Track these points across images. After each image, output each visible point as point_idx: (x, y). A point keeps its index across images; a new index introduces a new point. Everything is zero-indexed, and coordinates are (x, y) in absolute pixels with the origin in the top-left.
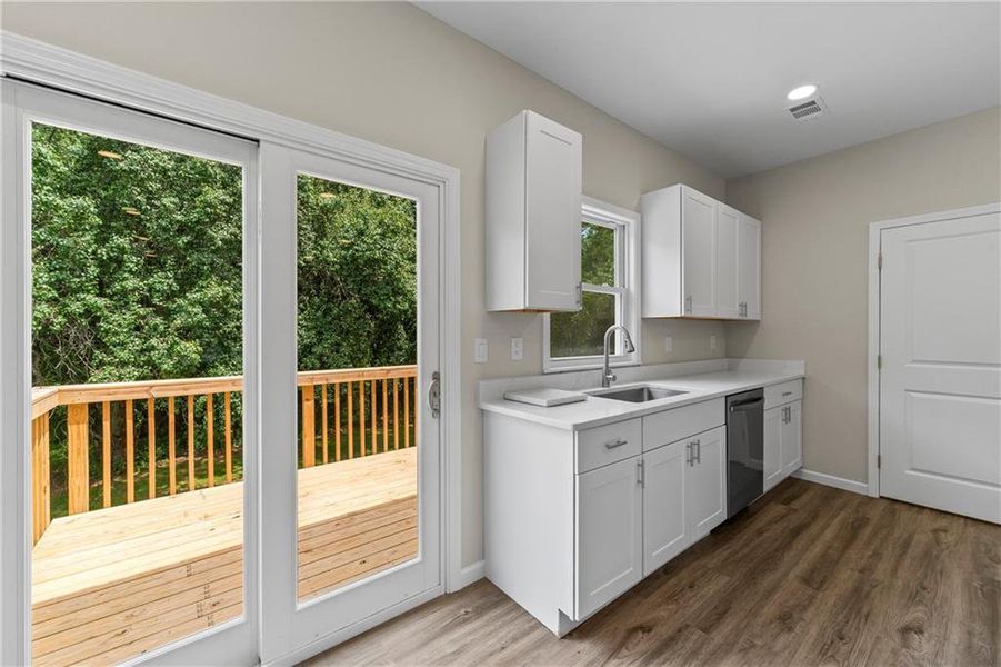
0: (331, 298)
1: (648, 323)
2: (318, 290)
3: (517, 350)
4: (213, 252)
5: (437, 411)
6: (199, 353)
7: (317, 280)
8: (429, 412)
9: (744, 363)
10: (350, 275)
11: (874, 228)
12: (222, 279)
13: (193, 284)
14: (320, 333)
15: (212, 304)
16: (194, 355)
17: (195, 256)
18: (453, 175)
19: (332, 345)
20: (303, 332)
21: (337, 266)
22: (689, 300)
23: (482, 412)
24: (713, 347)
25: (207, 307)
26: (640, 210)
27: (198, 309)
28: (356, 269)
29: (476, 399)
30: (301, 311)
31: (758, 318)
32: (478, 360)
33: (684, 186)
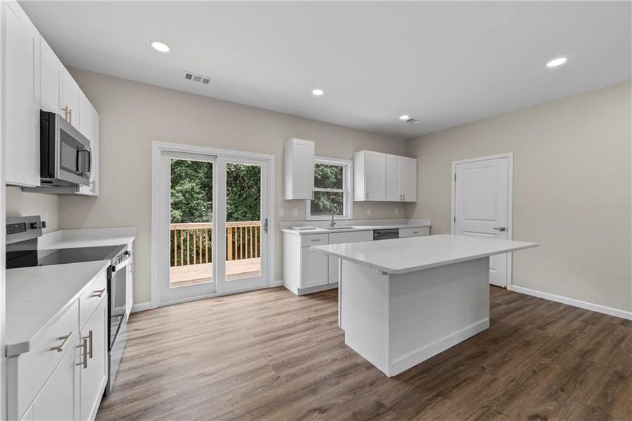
0: (243, 188)
1: (356, 203)
2: (236, 184)
3: (296, 213)
4: (187, 167)
5: (266, 231)
6: (181, 216)
7: (236, 178)
8: (264, 231)
9: (412, 220)
10: (252, 177)
11: (453, 163)
12: (191, 180)
13: (178, 182)
14: (237, 207)
15: (186, 192)
16: (179, 217)
17: (179, 169)
18: (272, 157)
19: (242, 213)
20: (228, 206)
21: (245, 172)
22: (367, 194)
23: (282, 232)
24: (396, 213)
25: (184, 193)
26: (353, 159)
27: (180, 195)
28: (254, 174)
29: (280, 228)
30: (228, 195)
31: (415, 201)
32: (280, 215)
33: (366, 151)
